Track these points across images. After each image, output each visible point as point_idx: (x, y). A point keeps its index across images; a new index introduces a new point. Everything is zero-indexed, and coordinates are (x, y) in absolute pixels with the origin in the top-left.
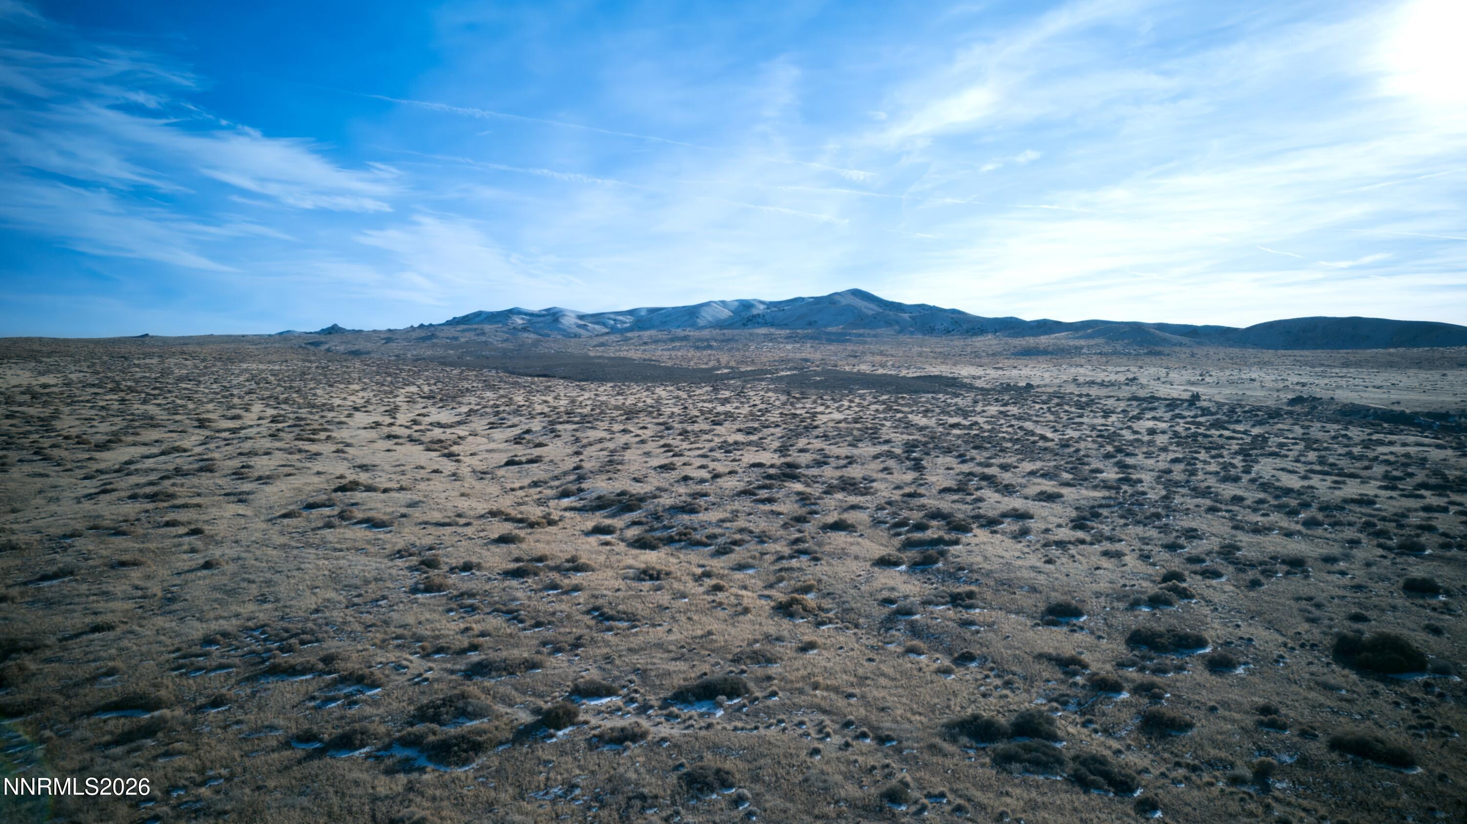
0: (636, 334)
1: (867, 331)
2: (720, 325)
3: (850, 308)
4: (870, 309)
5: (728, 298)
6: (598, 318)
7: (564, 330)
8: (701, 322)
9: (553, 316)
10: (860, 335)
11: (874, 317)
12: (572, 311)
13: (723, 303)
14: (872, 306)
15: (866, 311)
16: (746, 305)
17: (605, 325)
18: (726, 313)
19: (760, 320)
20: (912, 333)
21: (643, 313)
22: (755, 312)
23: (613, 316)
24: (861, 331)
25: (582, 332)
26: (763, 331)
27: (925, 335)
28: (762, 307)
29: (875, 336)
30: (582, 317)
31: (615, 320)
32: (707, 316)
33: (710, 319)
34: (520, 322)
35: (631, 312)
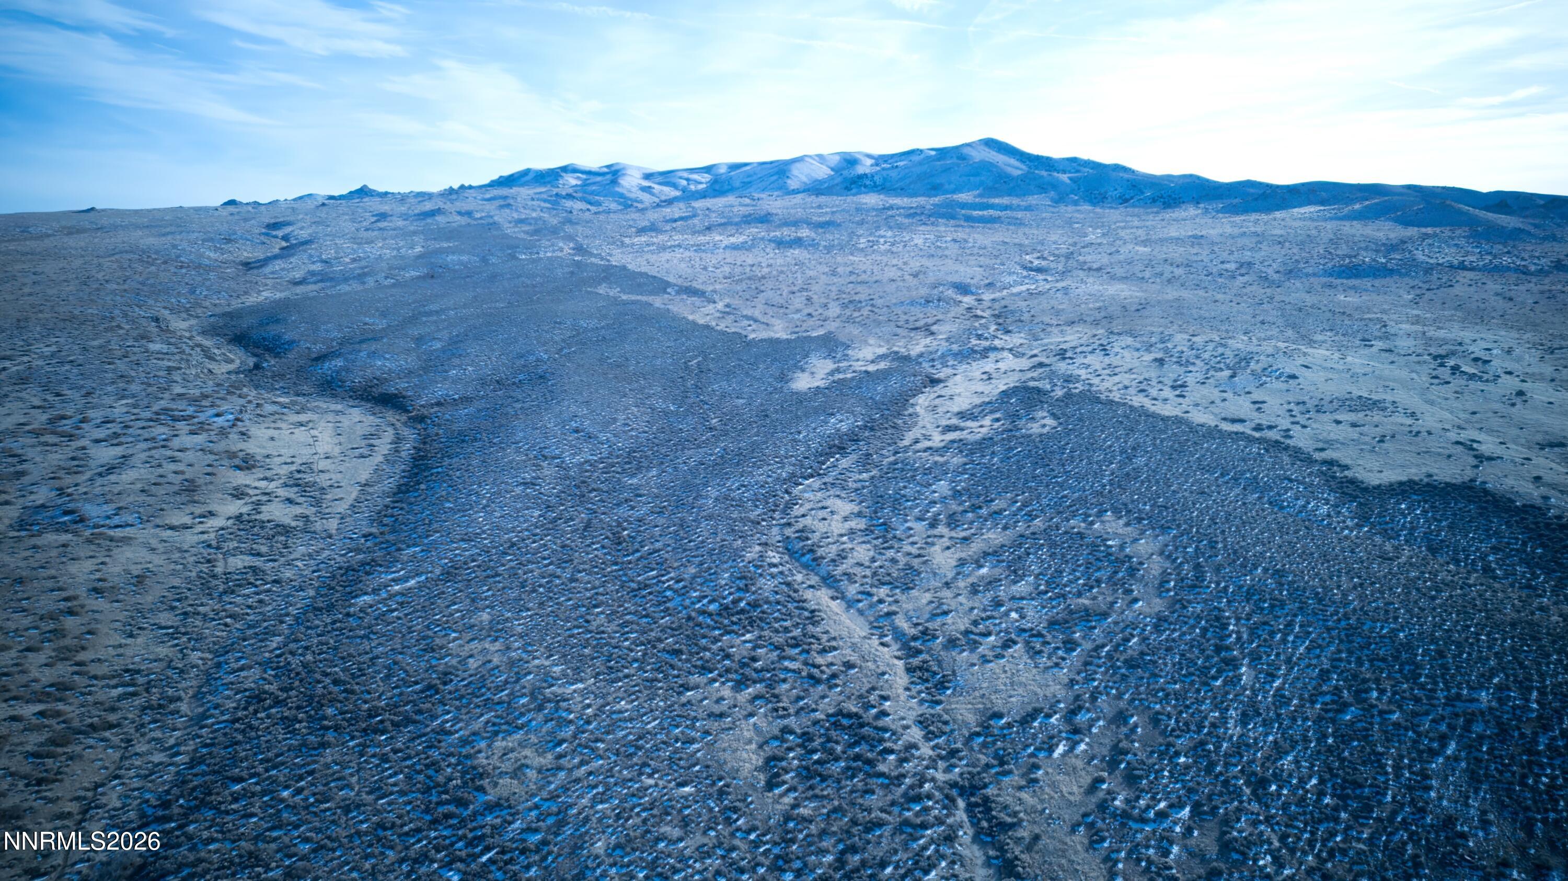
0: (708, 203)
1: (1015, 201)
2: (816, 189)
3: (987, 166)
4: (1015, 168)
5: (825, 151)
6: (667, 177)
7: (622, 196)
8: (793, 184)
9: (614, 173)
10: (1006, 208)
11: (1023, 178)
12: (639, 168)
13: (821, 158)
14: (1013, 161)
15: (1009, 170)
16: (850, 161)
17: (675, 186)
18: (823, 172)
19: (868, 183)
20: (1076, 203)
21: (723, 170)
22: (860, 170)
23: (685, 175)
24: (1005, 201)
25: (646, 197)
26: (871, 200)
27: (1094, 204)
28: (869, 162)
29: (1028, 208)
30: (648, 176)
31: (688, 180)
32: (799, 176)
33: (804, 179)
34: (574, 182)
35: (708, 169)
